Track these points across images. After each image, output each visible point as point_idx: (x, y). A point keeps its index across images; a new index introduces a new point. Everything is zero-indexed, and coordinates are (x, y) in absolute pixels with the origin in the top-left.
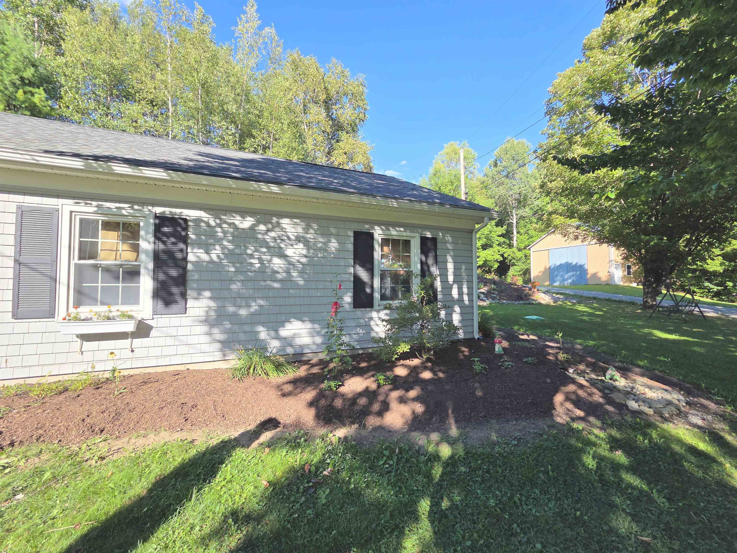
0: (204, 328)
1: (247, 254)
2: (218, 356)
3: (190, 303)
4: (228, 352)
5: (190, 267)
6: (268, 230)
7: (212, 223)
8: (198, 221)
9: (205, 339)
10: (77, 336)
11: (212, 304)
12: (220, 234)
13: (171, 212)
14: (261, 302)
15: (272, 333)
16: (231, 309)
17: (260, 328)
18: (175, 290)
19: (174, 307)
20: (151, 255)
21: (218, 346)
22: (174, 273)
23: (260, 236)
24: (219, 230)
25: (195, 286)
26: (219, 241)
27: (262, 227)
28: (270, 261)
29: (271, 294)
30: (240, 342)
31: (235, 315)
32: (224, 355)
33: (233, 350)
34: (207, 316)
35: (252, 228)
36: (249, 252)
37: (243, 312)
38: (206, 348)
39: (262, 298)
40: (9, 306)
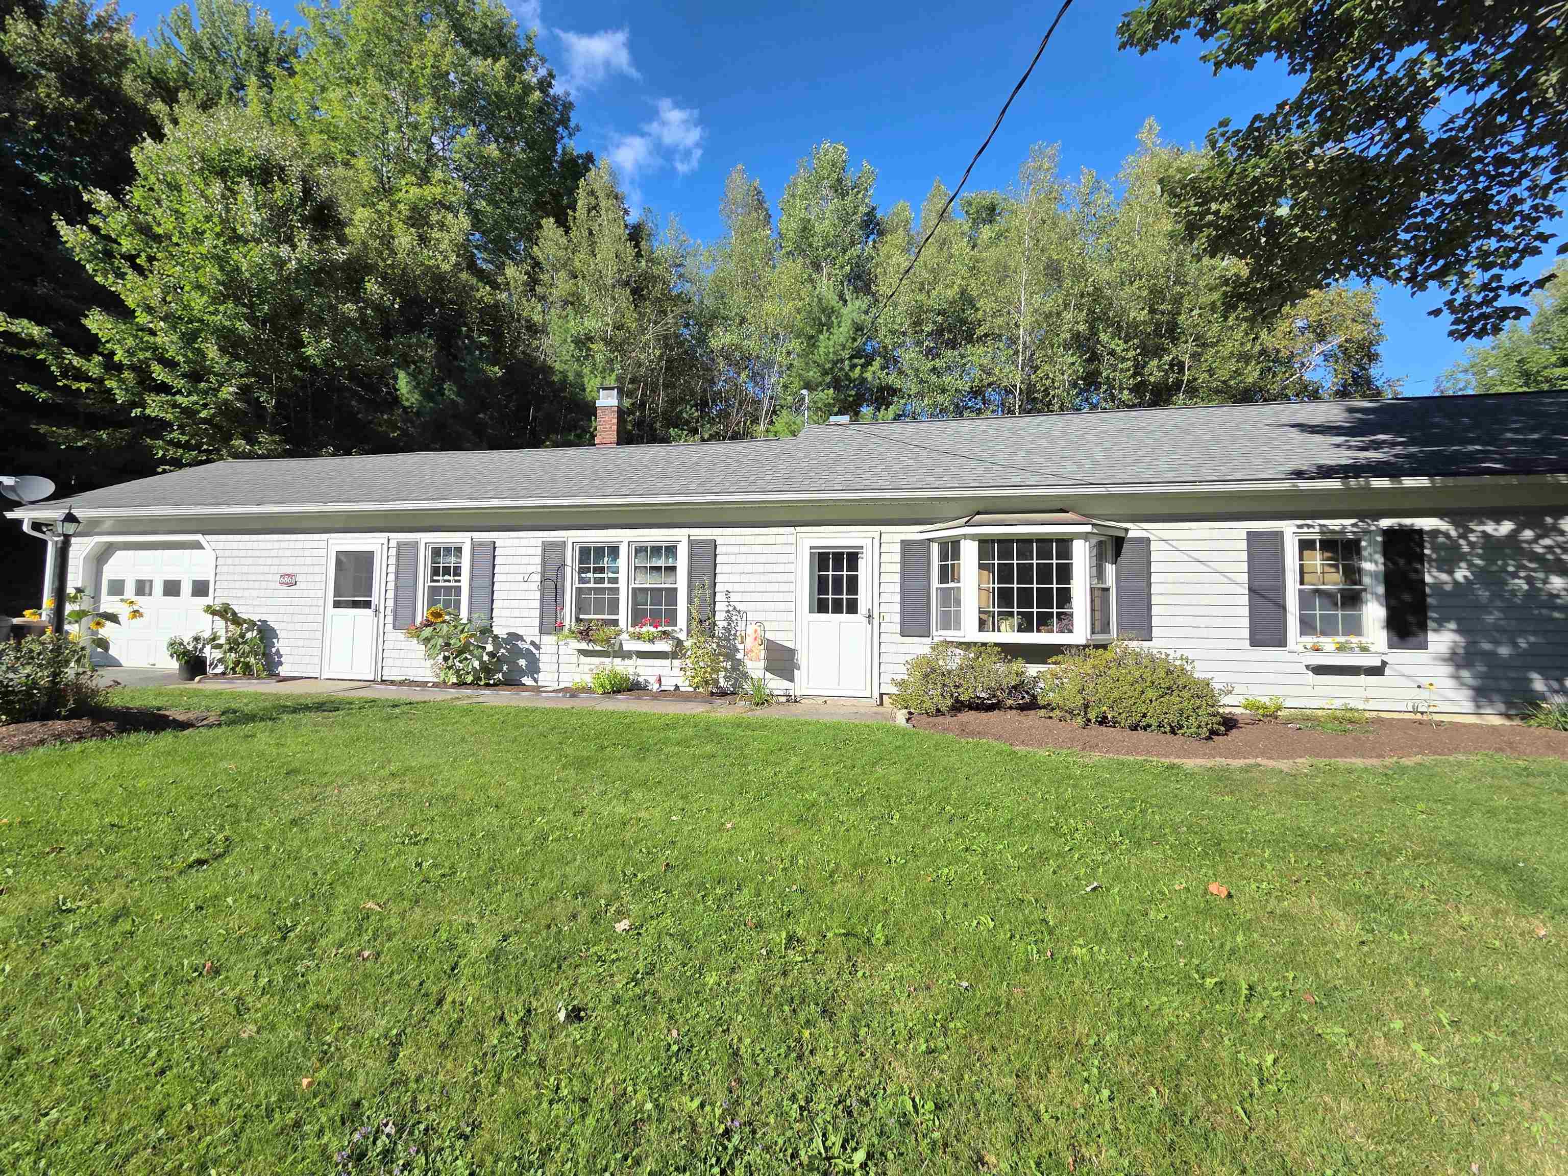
0: (1447, 669)
1: (1507, 572)
2: (1469, 706)
3: (1431, 636)
4: (1483, 701)
5: (1428, 590)
6: (1538, 537)
7: (1453, 533)
8: (1435, 533)
9: (1451, 683)
10: (1307, 667)
11: (1457, 638)
12: (1466, 549)
13: (1400, 525)
14: (1532, 639)
15: (1555, 685)
16: (1487, 646)
17: (1535, 676)
18: (1411, 619)
19: (1412, 640)
20: (1381, 578)
21: (1469, 693)
22: (1407, 597)
23: (1525, 545)
24: (1462, 542)
25: (1435, 615)
26: (1463, 557)
27: (1528, 534)
28: (1545, 582)
29: (1550, 627)
30: (1499, 691)
31: (1493, 654)
32: (1478, 707)
33: (1491, 702)
34: (1454, 653)
35: (1513, 536)
36: (1511, 569)
37: (1504, 651)
38: (1452, 695)
39: (1534, 633)
40: (1246, 633)
